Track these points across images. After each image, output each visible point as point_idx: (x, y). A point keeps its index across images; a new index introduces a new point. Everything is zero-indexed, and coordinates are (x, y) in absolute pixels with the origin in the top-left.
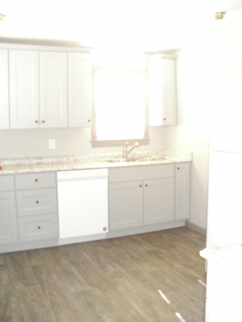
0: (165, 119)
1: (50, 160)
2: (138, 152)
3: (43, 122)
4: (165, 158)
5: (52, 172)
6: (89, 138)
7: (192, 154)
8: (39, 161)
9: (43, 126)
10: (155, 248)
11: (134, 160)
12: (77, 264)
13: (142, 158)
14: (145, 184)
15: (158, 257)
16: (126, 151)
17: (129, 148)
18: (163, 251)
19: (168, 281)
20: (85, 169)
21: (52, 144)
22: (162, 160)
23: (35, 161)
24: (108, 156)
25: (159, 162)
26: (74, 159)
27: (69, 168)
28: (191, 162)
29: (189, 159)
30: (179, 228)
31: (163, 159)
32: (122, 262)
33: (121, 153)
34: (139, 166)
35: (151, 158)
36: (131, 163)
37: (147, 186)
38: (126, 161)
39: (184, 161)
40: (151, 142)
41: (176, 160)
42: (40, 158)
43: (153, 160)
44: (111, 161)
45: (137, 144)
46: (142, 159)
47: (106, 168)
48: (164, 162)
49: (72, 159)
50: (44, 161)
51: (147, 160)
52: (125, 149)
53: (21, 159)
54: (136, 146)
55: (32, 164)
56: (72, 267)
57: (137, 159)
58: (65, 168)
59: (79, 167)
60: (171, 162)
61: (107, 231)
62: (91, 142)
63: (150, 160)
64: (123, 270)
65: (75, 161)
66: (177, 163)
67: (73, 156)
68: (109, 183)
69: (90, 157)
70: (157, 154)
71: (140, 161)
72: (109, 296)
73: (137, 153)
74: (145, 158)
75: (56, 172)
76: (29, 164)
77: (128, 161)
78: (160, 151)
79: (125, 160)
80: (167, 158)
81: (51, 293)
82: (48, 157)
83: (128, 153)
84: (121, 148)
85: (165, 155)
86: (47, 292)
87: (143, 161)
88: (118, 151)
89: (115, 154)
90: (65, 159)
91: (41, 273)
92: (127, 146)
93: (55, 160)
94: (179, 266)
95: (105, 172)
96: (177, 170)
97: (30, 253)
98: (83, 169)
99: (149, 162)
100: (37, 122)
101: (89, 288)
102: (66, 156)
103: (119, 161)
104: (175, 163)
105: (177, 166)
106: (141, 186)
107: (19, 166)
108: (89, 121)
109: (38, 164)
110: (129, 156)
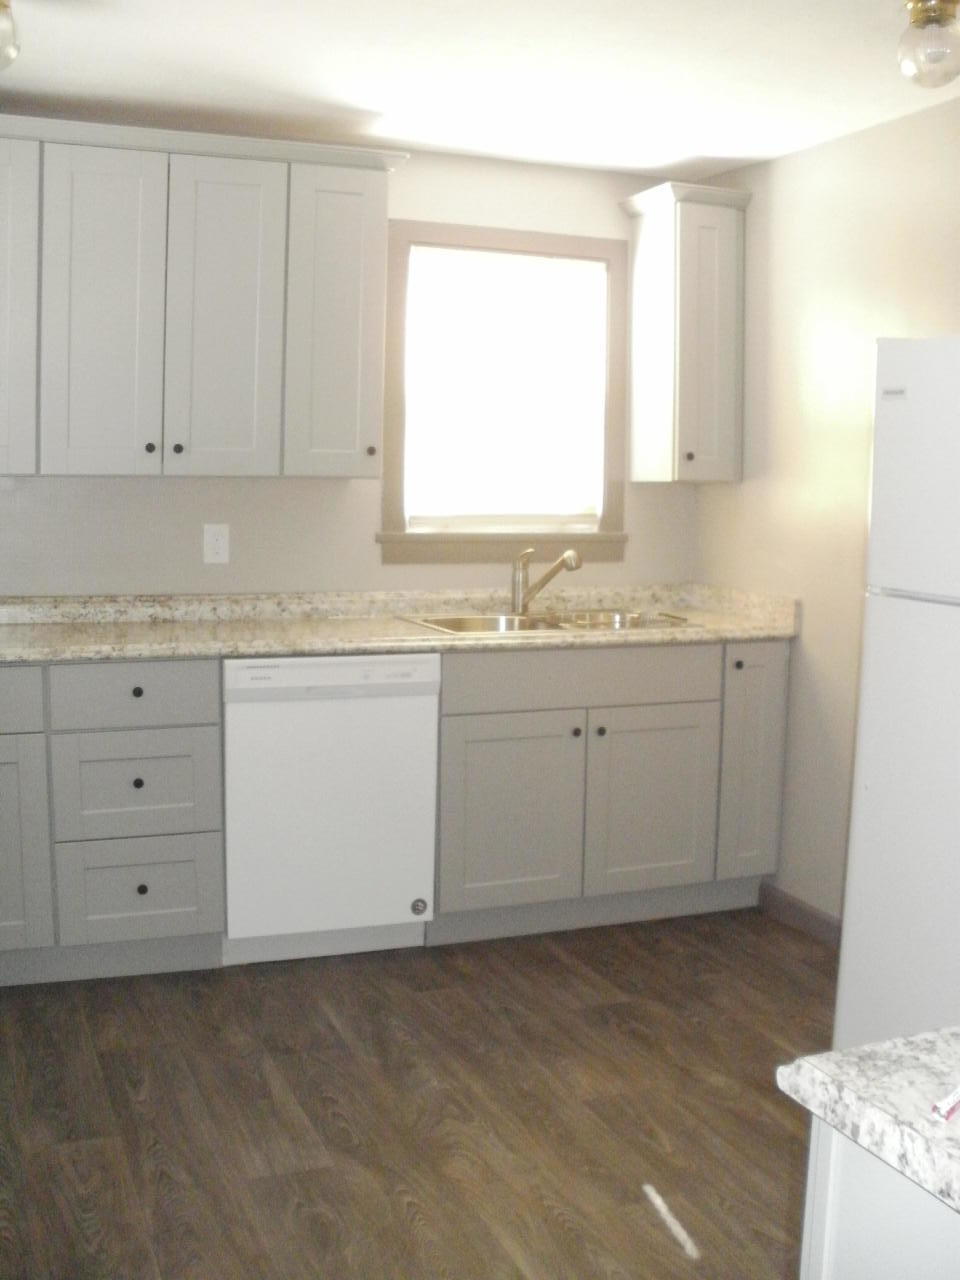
0: (690, 457)
1: (204, 611)
2: (574, 589)
3: (178, 449)
4: (685, 620)
5: (206, 658)
6: (372, 522)
7: (798, 605)
8: (158, 611)
9: (175, 465)
10: (623, 998)
11: (553, 624)
12: (288, 1051)
13: (589, 616)
14: (594, 726)
15: (633, 1033)
16: (526, 581)
17: (537, 571)
18: (656, 1009)
19: (666, 1143)
20: (344, 653)
21: (216, 543)
22: (673, 625)
23: (141, 613)
24: (446, 603)
25: (656, 634)
26: (307, 607)
27: (277, 648)
28: (793, 641)
29: (784, 627)
30: (733, 915)
31: (676, 621)
32: (481, 1049)
33: (504, 593)
34: (571, 647)
35: (629, 616)
36: (541, 636)
37: (601, 732)
38: (523, 626)
39: (762, 634)
40: (631, 550)
41: (731, 628)
42: (164, 599)
43: (637, 624)
44: (457, 625)
45: (569, 554)
46: (591, 620)
47: (433, 650)
48: (679, 634)
49: (295, 608)
50: (180, 611)
51: (609, 625)
52: (520, 576)
53: (86, 601)
54: (564, 564)
55: (130, 624)
56: (268, 1064)
57: (567, 620)
58: (260, 646)
59: (319, 644)
60: (707, 636)
61: (428, 915)
62: (379, 539)
63: (623, 625)
64: (478, 1087)
65: (307, 617)
66: (736, 641)
67: (299, 596)
68: (441, 716)
69: (372, 602)
70: (655, 599)
71: (583, 627)
72: (407, 1199)
73: (571, 592)
74: (602, 617)
75: (222, 658)
76: (115, 624)
77: (532, 625)
78: (668, 587)
79: (517, 619)
80: (694, 618)
81: (162, 1173)
82: (200, 598)
83: (531, 591)
84: (504, 571)
85: (689, 608)
86: (148, 1167)
87: (594, 626)
88: (492, 582)
89: (479, 595)
90: (268, 607)
91: (136, 1084)
92: (528, 560)
93: (224, 610)
94: (717, 1080)
95: (429, 670)
96: (730, 669)
97: (102, 994)
98: (334, 654)
99: (617, 633)
100: (150, 448)
101: (325, 1159)
102: (271, 595)
103: (492, 626)
104: (724, 643)
105: (734, 653)
106: (577, 732)
107: (75, 628)
108: (371, 451)
109: (154, 622)
110: (537, 607)
